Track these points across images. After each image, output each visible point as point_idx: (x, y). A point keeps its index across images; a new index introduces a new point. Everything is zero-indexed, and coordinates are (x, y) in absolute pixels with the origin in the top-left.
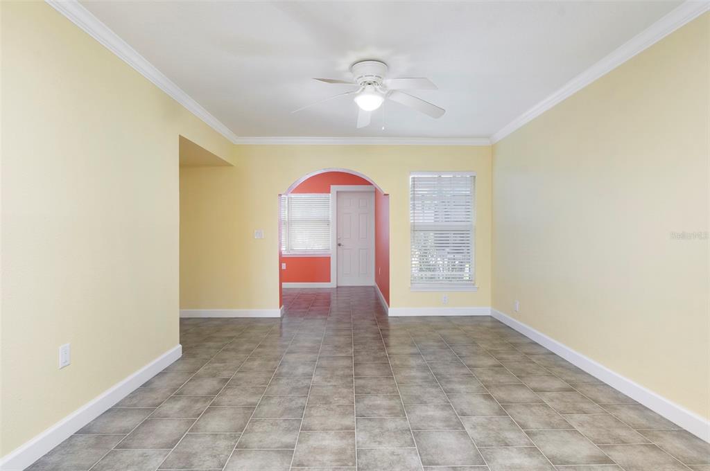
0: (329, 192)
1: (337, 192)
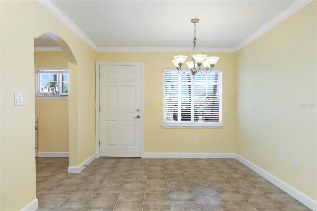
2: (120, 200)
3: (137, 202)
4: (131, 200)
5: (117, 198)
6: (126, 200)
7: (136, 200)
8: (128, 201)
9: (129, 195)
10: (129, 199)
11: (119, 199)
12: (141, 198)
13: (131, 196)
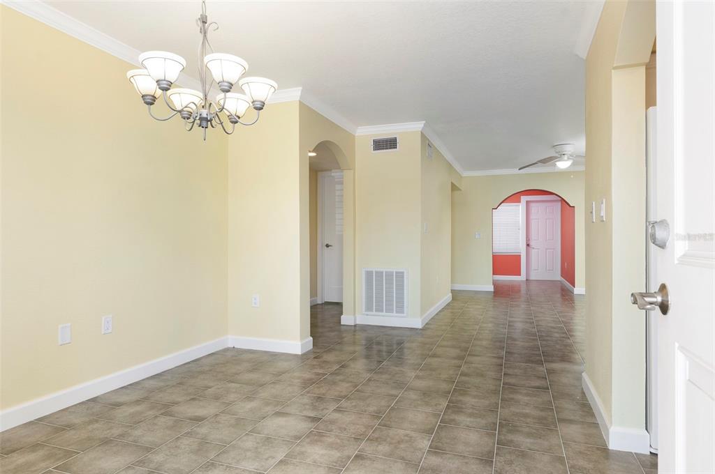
0: (520, 202)
1: (527, 202)
2: (427, 438)
3: (389, 427)
4: (402, 432)
5: (434, 444)
6: (413, 434)
7: (392, 432)
8: (408, 432)
9: (402, 446)
10: (407, 435)
11: (429, 440)
12: (376, 435)
13: (399, 442)
